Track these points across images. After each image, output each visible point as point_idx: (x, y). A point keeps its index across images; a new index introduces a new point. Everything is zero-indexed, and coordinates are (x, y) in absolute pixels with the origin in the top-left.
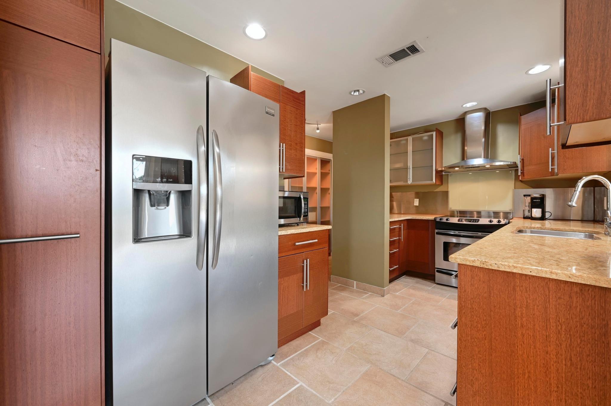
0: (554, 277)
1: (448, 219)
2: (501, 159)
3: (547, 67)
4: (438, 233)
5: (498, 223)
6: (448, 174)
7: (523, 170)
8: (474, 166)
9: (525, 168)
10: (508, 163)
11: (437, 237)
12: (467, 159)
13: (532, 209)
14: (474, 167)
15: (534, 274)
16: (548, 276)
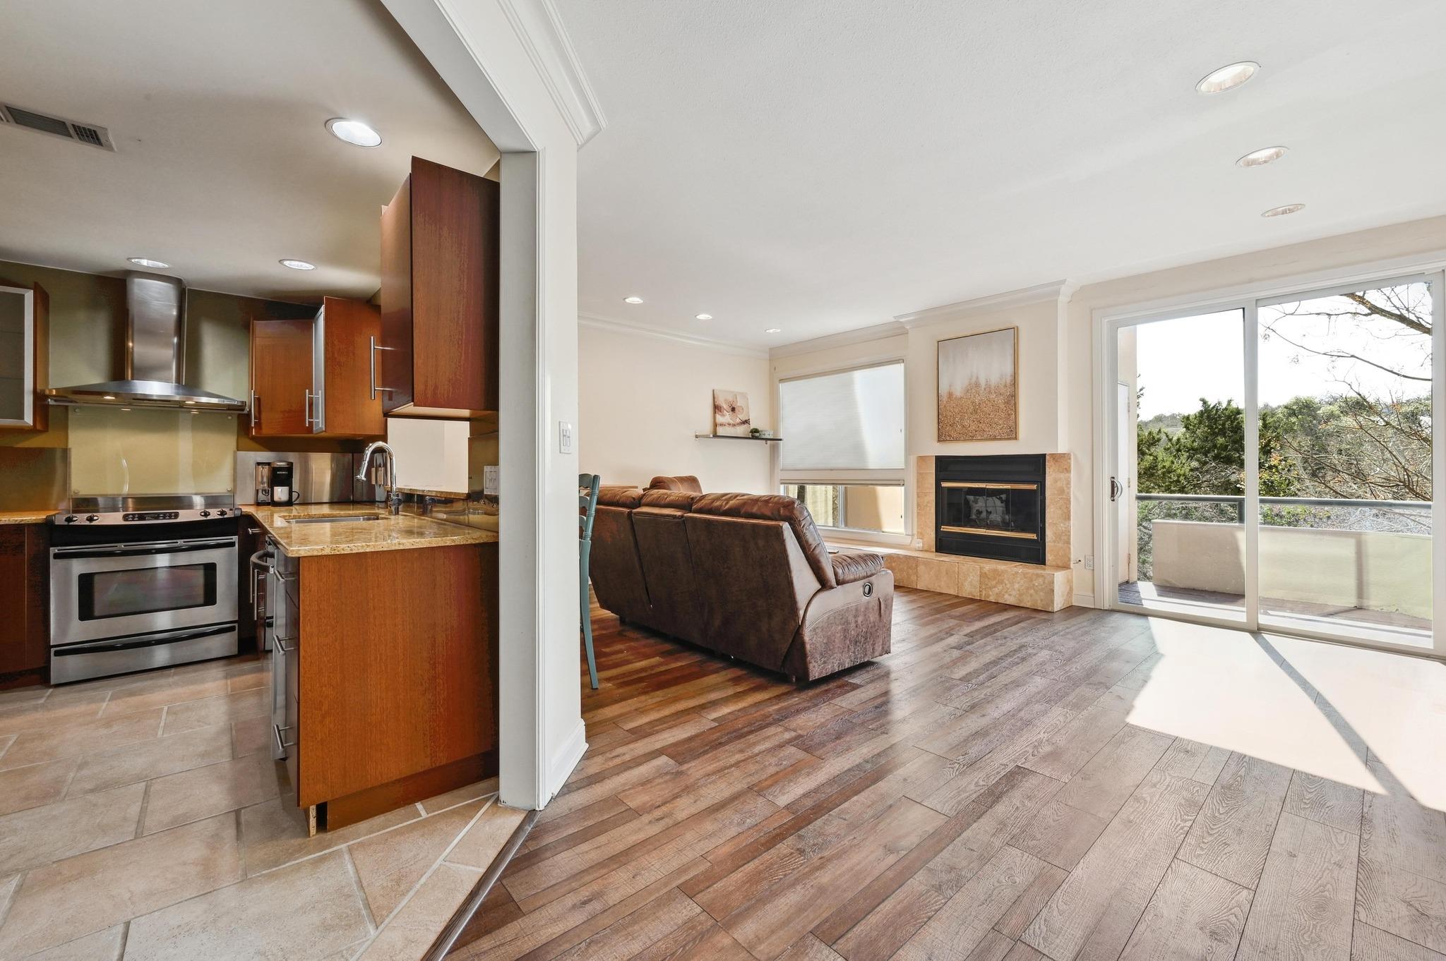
0: (401, 547)
1: (94, 516)
2: (209, 389)
3: (310, 267)
4: (57, 556)
5: (221, 517)
6: (67, 406)
7: (258, 417)
8: (149, 398)
9: (264, 416)
10: (226, 402)
11: (55, 566)
12: (133, 379)
13: (275, 488)
14: (145, 399)
15: (385, 549)
16: (397, 548)
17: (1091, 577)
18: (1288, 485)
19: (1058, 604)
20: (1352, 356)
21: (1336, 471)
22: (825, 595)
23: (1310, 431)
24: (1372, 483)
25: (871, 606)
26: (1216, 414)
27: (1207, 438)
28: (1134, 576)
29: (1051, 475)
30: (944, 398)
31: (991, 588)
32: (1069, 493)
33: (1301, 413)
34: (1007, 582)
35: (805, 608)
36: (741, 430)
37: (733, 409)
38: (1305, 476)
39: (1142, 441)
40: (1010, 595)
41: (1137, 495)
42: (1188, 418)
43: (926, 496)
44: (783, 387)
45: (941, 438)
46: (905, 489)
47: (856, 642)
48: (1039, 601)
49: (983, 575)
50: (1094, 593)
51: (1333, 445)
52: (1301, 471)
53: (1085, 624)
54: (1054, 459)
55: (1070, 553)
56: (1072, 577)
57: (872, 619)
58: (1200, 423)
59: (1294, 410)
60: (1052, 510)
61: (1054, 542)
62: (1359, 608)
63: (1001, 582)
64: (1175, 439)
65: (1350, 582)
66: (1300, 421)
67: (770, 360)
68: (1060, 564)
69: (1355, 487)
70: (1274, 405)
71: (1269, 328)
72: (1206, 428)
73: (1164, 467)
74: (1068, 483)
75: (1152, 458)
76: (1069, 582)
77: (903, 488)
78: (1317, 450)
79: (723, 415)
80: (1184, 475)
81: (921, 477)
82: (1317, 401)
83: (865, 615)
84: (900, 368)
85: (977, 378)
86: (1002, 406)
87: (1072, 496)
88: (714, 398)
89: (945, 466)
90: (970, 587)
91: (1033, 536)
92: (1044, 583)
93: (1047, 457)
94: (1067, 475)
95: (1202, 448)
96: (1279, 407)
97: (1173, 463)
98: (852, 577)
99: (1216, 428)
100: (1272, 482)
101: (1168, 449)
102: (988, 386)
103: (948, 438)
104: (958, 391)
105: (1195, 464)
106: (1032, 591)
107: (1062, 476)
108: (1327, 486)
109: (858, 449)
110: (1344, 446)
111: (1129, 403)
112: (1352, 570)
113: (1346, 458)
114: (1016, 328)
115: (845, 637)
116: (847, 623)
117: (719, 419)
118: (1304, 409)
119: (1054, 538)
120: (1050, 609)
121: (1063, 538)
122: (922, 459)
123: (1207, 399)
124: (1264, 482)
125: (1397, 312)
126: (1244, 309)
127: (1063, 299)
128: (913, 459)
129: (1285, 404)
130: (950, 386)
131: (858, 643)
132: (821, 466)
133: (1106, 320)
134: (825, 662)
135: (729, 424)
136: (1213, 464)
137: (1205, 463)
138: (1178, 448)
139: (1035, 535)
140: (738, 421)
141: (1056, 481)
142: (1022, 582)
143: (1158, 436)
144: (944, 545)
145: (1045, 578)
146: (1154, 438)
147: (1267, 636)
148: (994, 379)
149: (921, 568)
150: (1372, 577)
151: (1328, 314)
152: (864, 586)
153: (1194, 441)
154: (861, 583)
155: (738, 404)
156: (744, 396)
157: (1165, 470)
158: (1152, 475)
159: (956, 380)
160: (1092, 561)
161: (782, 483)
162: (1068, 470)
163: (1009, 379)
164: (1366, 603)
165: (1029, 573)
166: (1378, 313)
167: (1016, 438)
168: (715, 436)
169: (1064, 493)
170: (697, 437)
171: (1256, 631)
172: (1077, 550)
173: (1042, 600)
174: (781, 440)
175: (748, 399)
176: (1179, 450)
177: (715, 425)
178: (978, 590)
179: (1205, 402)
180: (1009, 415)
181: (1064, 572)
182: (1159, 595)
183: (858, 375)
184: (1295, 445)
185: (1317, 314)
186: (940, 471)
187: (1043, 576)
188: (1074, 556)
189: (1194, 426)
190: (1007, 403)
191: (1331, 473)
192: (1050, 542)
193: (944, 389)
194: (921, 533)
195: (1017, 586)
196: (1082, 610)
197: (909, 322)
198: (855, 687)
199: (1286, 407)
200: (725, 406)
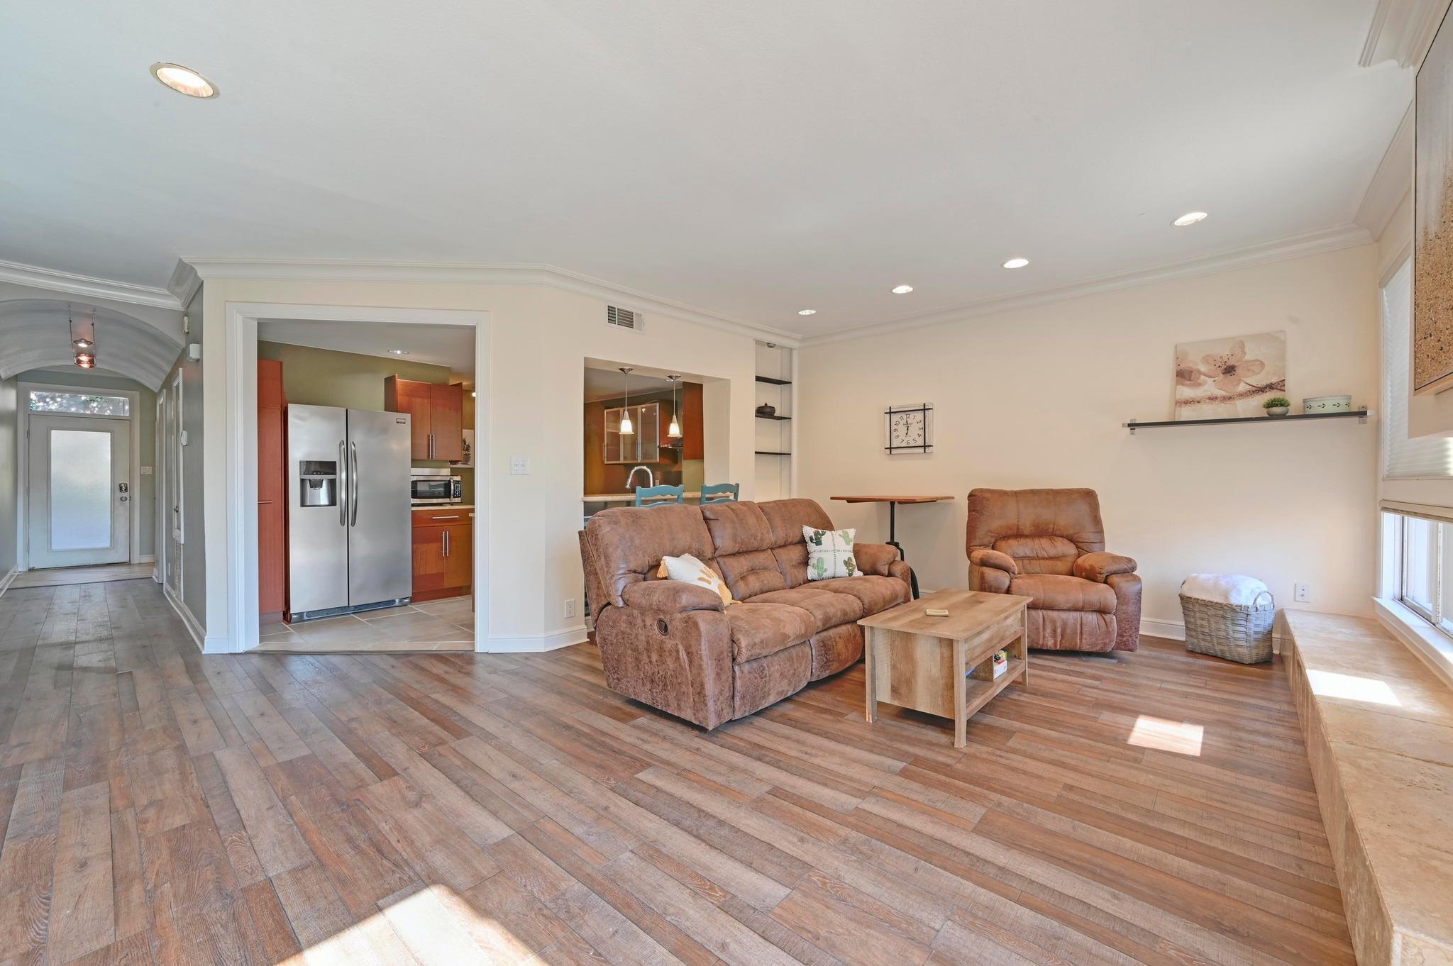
25: (666, 647)
36: (1246, 406)
37: (1229, 371)
44: (1387, 295)
47: (653, 681)
67: (1373, 242)
79: (1202, 385)
83: (660, 655)
88: (1177, 360)
115: (638, 667)
116: (638, 651)
117: (1191, 392)
131: (655, 684)
134: (618, 679)
135: (1216, 399)
152: (658, 621)
155: (1243, 360)
156: (1271, 338)
161: (1384, 509)
168: (1174, 422)
175: (1284, 343)
177: (1179, 404)
200: (1203, 368)
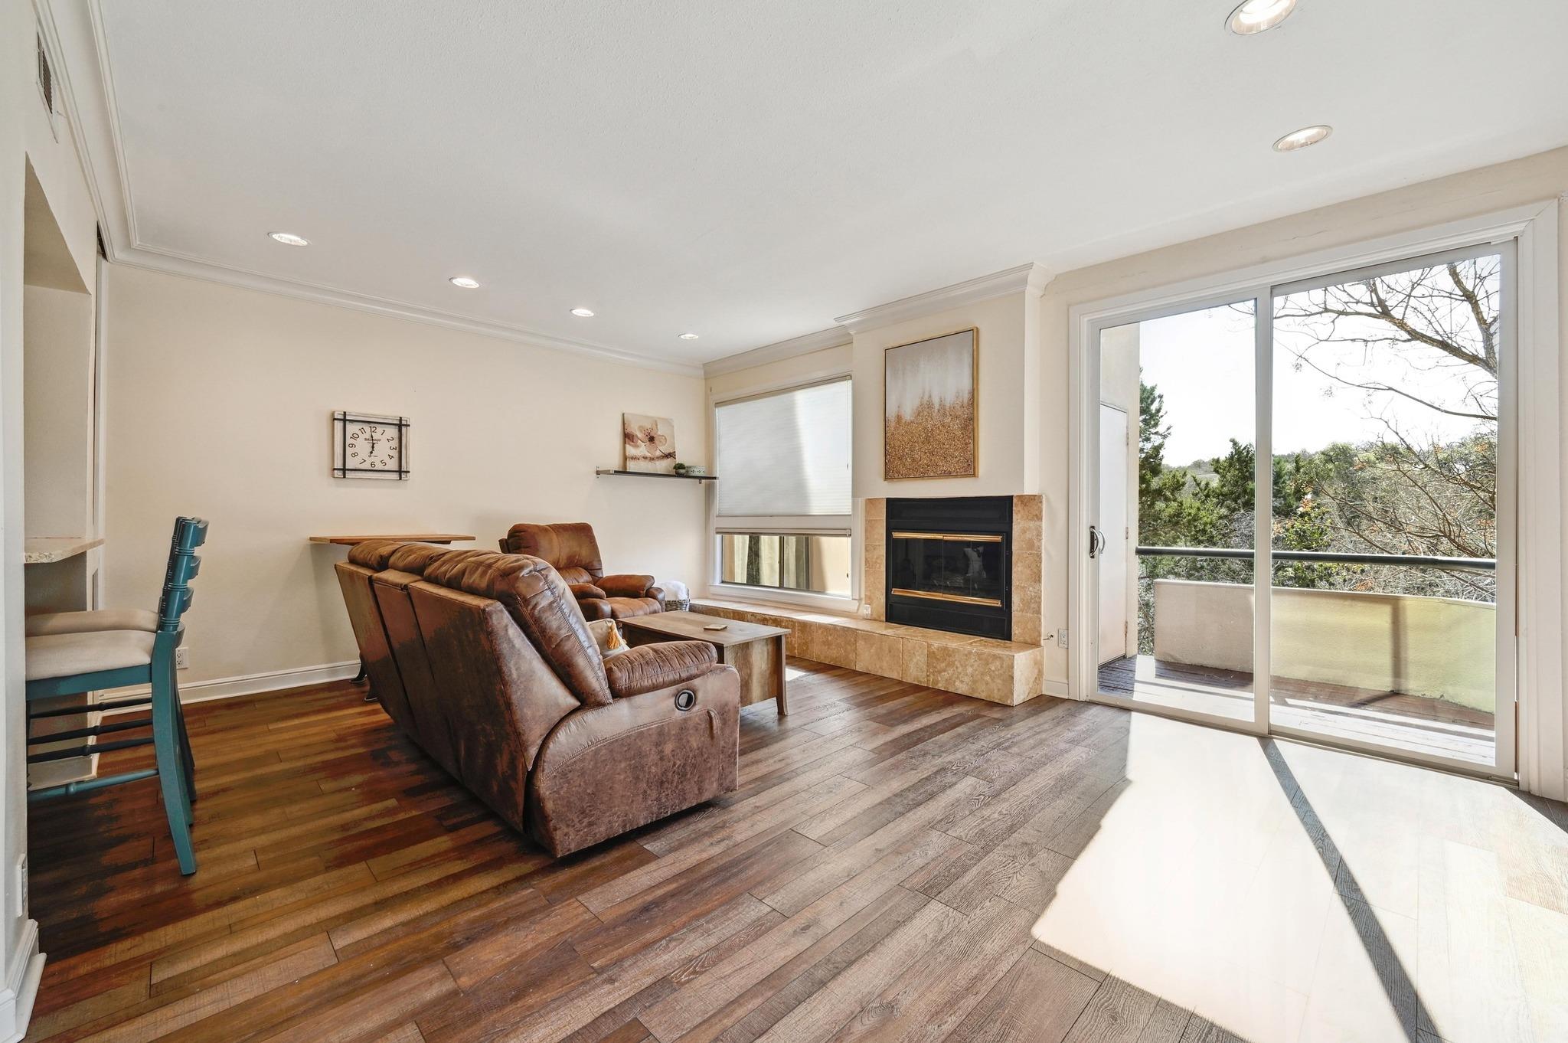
17: (1065, 657)
18: (1321, 534)
19: (1020, 694)
20: (1390, 389)
21: (1371, 519)
22: (591, 717)
23: (1346, 477)
24: (1409, 533)
25: (691, 724)
26: (1247, 456)
27: (1237, 482)
28: (1133, 649)
29: (1019, 523)
30: (892, 424)
31: (939, 672)
32: (1039, 547)
33: (1337, 459)
34: (959, 665)
35: (539, 742)
36: (663, 466)
37: (652, 439)
38: (1340, 525)
39: (1166, 485)
40: (962, 682)
41: (1137, 549)
42: (1218, 461)
43: (874, 549)
44: (721, 413)
45: (890, 475)
46: (852, 540)
47: (662, 783)
48: (996, 691)
49: (931, 655)
50: (1068, 678)
51: (1368, 492)
52: (1337, 520)
53: (1046, 726)
54: (1022, 502)
55: (1040, 625)
56: (1042, 657)
57: (695, 745)
58: (1230, 465)
59: (1331, 457)
60: (1019, 569)
61: (1022, 610)
62: (1395, 694)
63: (951, 664)
64: (1203, 483)
65: (1386, 660)
66: (1336, 467)
67: (706, 379)
68: (1029, 641)
69: (1389, 536)
70: (1311, 450)
71: (1301, 356)
72: (1237, 472)
73: (1190, 514)
74: (1039, 534)
75: (1176, 504)
76: (1038, 665)
77: (850, 539)
78: (1353, 498)
79: (637, 446)
80: (1210, 524)
81: (869, 525)
82: (1353, 447)
83: (681, 739)
84: (847, 386)
85: (930, 397)
86: (959, 433)
87: (1043, 551)
88: (624, 424)
89: (899, 512)
90: (915, 671)
91: (997, 603)
92: (1002, 667)
93: (1015, 500)
94: (1038, 523)
95: (1232, 493)
96: (1317, 453)
97: (1199, 509)
98: (646, 683)
99: (1247, 471)
100: (1304, 532)
101: (1197, 494)
102: (942, 405)
103: (896, 475)
104: (908, 414)
105: (1224, 511)
106: (988, 678)
107: (1032, 524)
108: (1361, 536)
109: (799, 488)
110: (1379, 494)
111: (1128, 434)
112: (1387, 644)
113: (1380, 506)
114: (975, 330)
115: (637, 778)
116: (640, 754)
117: (631, 450)
118: (1340, 456)
119: (1021, 605)
120: (1009, 702)
121: (1032, 606)
122: (871, 502)
123: (1237, 440)
124: (1296, 531)
125: (1439, 338)
126: (1256, 299)
127: (1032, 292)
128: (861, 501)
129: (1323, 450)
130: (899, 407)
131: (666, 785)
132: (760, 511)
133: (1086, 319)
134: (590, 824)
135: (645, 458)
136: (1242, 511)
137: (1234, 510)
138: (1207, 493)
139: (999, 602)
140: (658, 453)
141: (1024, 531)
142: (976, 664)
143: (1183, 480)
144: (896, 613)
145: (1003, 660)
146: (1178, 481)
147: (1280, 744)
148: (950, 399)
149: (861, 644)
150: (1412, 653)
151: (1365, 341)
152: (677, 695)
153: (1224, 486)
154: (673, 689)
155: (659, 433)
156: (668, 422)
157: (1190, 518)
158: (1177, 523)
159: (906, 402)
160: (1066, 637)
161: (718, 533)
162: (1039, 518)
163: (966, 396)
164: (1403, 688)
165: (984, 653)
166: (1418, 339)
167: (974, 475)
168: (624, 472)
169: (1034, 548)
170: (598, 473)
171: (1266, 738)
172: (1048, 624)
173: (999, 690)
174: (715, 478)
175: (673, 427)
176: (1207, 496)
177: (625, 458)
178: (925, 674)
179: (1235, 444)
180: (966, 444)
181: (1031, 651)
182: (1159, 676)
183: (801, 397)
184: (1331, 492)
185: (1352, 340)
186: (892, 519)
187: (1000, 658)
188: (1044, 631)
189: (1224, 470)
190: (964, 428)
191: (1365, 521)
192: (1017, 611)
193: (892, 412)
194: (870, 598)
195: (970, 670)
196: (1053, 701)
197: (851, 325)
198: (653, 857)
199: (1323, 453)
200: (640, 435)
